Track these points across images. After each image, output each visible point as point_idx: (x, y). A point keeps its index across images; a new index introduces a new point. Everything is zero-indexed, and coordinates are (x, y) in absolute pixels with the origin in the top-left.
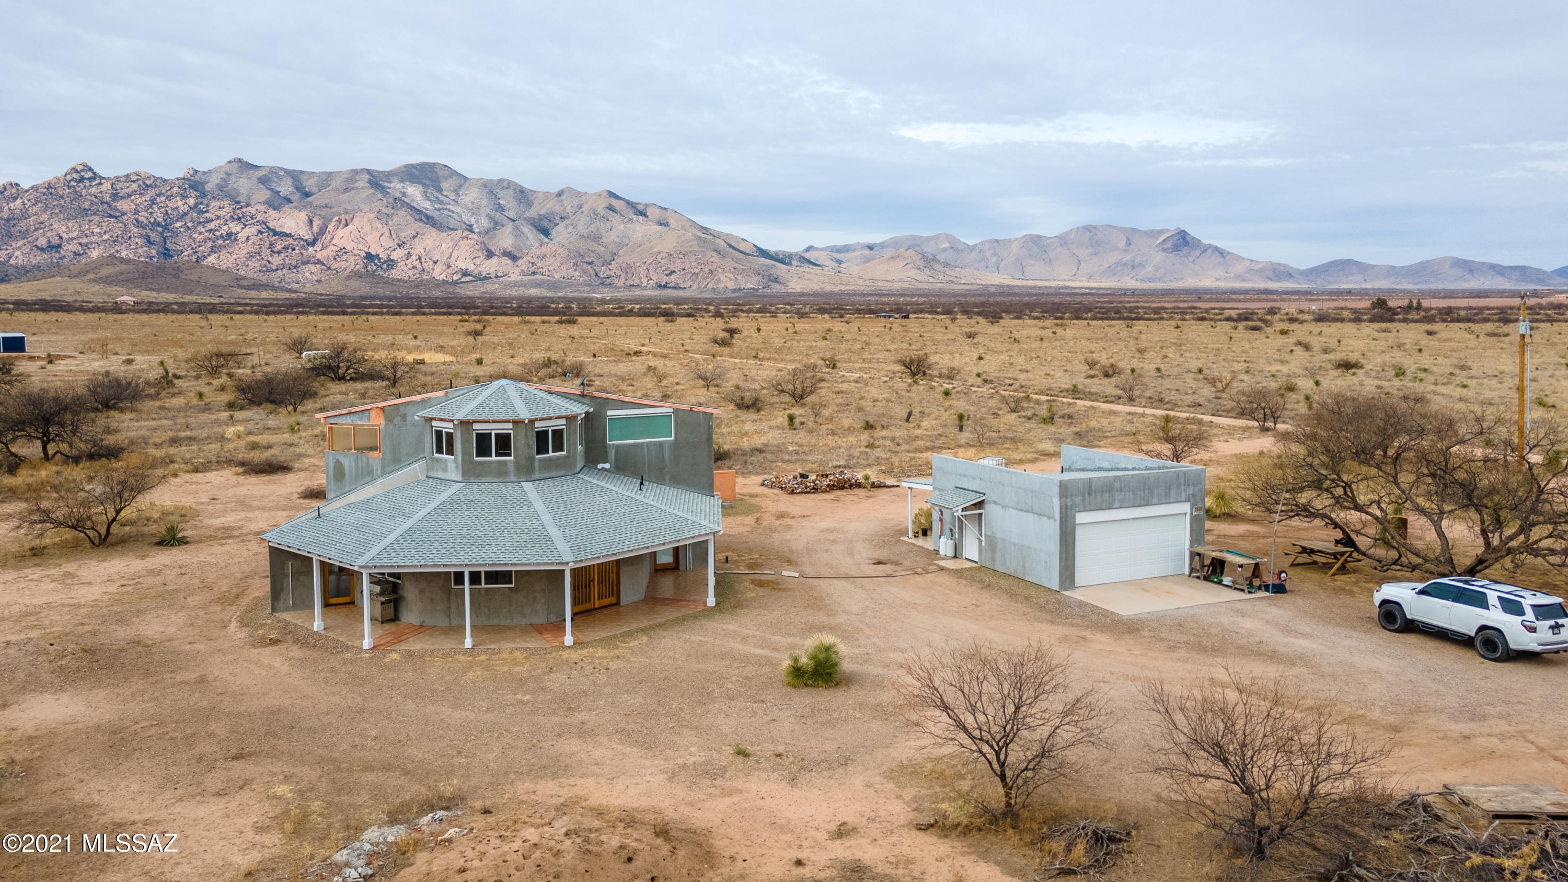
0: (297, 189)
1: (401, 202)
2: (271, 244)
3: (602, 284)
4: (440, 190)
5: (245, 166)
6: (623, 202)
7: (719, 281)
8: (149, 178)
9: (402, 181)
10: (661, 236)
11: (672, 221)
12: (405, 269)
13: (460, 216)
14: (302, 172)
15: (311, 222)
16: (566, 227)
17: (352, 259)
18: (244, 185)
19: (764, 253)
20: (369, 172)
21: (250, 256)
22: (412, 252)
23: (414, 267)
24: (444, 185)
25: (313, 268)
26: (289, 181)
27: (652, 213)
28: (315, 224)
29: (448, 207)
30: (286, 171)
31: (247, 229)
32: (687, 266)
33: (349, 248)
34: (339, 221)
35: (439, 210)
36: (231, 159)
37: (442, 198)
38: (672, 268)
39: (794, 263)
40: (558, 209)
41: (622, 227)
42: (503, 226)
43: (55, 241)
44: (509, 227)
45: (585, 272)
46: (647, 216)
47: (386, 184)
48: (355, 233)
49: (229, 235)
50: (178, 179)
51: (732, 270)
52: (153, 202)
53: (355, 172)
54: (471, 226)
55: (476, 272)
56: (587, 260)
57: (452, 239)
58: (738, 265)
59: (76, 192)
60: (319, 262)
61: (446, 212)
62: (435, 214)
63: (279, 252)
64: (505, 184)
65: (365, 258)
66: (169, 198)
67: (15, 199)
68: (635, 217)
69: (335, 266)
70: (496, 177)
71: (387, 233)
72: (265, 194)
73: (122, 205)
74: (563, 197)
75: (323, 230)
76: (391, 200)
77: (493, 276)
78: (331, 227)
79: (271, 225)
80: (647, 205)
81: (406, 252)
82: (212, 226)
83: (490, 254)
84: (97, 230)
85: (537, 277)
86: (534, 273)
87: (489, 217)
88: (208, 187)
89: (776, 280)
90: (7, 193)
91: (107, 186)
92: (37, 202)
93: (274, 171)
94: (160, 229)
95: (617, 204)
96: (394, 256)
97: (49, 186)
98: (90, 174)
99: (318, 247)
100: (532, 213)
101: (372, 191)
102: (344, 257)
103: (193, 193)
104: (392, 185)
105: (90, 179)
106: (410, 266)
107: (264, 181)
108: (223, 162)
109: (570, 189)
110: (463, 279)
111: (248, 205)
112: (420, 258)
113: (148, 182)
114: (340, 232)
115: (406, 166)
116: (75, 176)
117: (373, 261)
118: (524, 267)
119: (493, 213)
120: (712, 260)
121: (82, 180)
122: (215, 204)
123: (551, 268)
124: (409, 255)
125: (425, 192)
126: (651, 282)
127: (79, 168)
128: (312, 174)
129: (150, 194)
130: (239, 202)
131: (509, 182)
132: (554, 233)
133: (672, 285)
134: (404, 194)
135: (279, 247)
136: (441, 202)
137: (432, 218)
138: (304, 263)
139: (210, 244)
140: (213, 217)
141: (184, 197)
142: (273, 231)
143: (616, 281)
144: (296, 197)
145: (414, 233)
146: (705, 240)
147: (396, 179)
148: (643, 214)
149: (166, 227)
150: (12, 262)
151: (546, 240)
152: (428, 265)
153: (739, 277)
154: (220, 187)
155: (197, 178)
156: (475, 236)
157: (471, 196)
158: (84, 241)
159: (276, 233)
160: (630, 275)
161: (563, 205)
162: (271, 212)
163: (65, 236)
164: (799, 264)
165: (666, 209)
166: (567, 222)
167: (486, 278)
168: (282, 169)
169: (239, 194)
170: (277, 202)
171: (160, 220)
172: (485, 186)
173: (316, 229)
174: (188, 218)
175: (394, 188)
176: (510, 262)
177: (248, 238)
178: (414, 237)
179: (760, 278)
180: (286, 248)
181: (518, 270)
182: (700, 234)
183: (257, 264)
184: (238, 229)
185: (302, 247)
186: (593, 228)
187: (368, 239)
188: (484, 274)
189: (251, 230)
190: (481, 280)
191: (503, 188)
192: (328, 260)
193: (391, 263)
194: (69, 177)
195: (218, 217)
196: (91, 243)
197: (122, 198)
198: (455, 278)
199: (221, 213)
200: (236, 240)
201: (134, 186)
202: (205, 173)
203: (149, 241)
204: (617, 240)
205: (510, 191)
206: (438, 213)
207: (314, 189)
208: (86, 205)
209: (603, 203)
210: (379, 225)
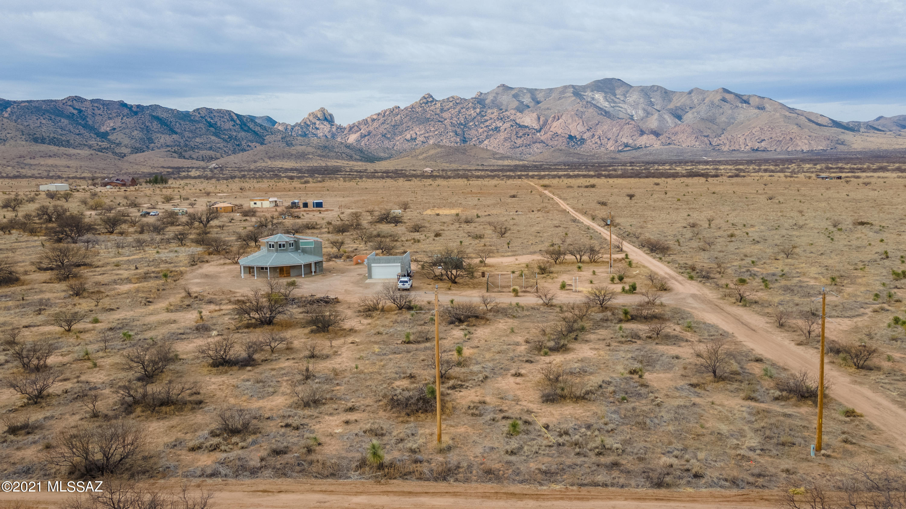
0: (533, 99)
1: (591, 104)
2: (517, 133)
3: (714, 149)
4: (615, 95)
5: (506, 88)
6: (732, 95)
7: (797, 145)
8: (458, 99)
9: (592, 91)
10: (757, 116)
11: (767, 106)
12: (591, 144)
13: (626, 110)
14: (536, 90)
15: (539, 118)
16: (693, 113)
17: (561, 139)
18: (505, 99)
19: (837, 124)
20: (573, 87)
21: (506, 140)
22: (595, 133)
23: (596, 143)
24: (618, 92)
25: (538, 145)
26: (529, 95)
27: (754, 101)
28: (541, 120)
29: (620, 105)
30: (527, 89)
31: (505, 125)
32: (774, 136)
33: (559, 133)
34: (554, 117)
35: (613, 107)
36: (499, 85)
37: (616, 100)
38: (762, 138)
39: (862, 130)
40: (688, 102)
41: (730, 112)
42: (652, 115)
43: (414, 136)
44: (656, 116)
45: (702, 142)
46: (749, 103)
47: (583, 93)
48: (563, 124)
49: (496, 128)
50: (472, 98)
51: (808, 137)
52: (459, 112)
53: (566, 87)
54: (632, 116)
55: (633, 144)
56: (705, 134)
57: (620, 125)
58: (812, 134)
59: (424, 109)
60: (542, 142)
61: (617, 108)
62: (611, 110)
63: (521, 137)
64: (655, 89)
65: (569, 138)
66: (467, 109)
67: (398, 115)
68: (740, 105)
69: (551, 143)
70: (650, 84)
71: (581, 123)
72: (516, 104)
73: (446, 115)
74: (692, 95)
75: (545, 123)
76: (585, 103)
77: (643, 146)
78: (549, 122)
79: (518, 121)
80: (750, 96)
81: (592, 134)
82: (487, 124)
83: (642, 133)
84: (433, 129)
85: (671, 146)
86: (669, 144)
87: (644, 110)
88: (487, 102)
89: (843, 143)
90: (394, 112)
91: (438, 105)
92: (407, 116)
93: (521, 90)
94: (462, 127)
95: (728, 96)
96: (585, 136)
97: (412, 107)
98: (431, 99)
99: (542, 133)
100: (671, 106)
101: (574, 98)
102: (556, 138)
103: (479, 106)
104: (586, 94)
105: (431, 102)
106: (594, 142)
107: (515, 96)
108: (495, 87)
109: (697, 89)
110: (625, 149)
111: (506, 110)
112: (600, 137)
113: (458, 101)
114: (555, 124)
115: (595, 82)
116: (425, 101)
117: (572, 140)
118: (663, 140)
119: (646, 107)
120: (793, 131)
121: (427, 103)
122: (489, 111)
123: (680, 140)
124: (593, 135)
125: (606, 97)
126: (747, 147)
127: (426, 96)
128: (541, 90)
129: (458, 108)
130: (501, 109)
131: (658, 87)
132: (684, 117)
133: (762, 149)
134: (593, 99)
135: (521, 134)
136: (615, 102)
137: (609, 112)
138: (534, 143)
139: (486, 134)
140: (488, 118)
141: (474, 108)
142: (519, 124)
143: (723, 147)
144: (532, 104)
145: (597, 122)
146: (789, 118)
147: (589, 90)
148: (746, 102)
149: (465, 126)
150: (395, 148)
151: (679, 122)
152: (604, 141)
153: (812, 142)
154: (493, 102)
155: (482, 97)
156: (633, 123)
157: (633, 97)
158: (427, 135)
159: (520, 126)
160: (732, 143)
161: (692, 100)
162: (518, 114)
163: (418, 133)
164: (866, 130)
165: (763, 98)
166: (694, 110)
167: (639, 148)
168: (525, 89)
169: (502, 104)
170: (522, 108)
171: (462, 121)
172: (642, 90)
173: (541, 122)
174: (476, 120)
175: (588, 96)
176: (654, 137)
177: (505, 130)
178: (597, 124)
179: (828, 142)
180: (524, 134)
181: (659, 142)
182: (787, 113)
183: (509, 144)
184: (501, 124)
185: (534, 134)
186: (710, 114)
187: (570, 127)
188: (638, 145)
189: (507, 125)
190: (635, 149)
191: (654, 91)
192: (547, 140)
193: (583, 141)
194: (421, 102)
195: (491, 119)
196: (429, 136)
197: (445, 111)
198: (620, 148)
199: (492, 116)
200: (499, 131)
201: (451, 104)
202: (486, 94)
203: (456, 134)
204: (727, 120)
205: (658, 93)
206: (612, 109)
207: (542, 99)
208: (428, 116)
209: (719, 97)
210: (577, 119)
